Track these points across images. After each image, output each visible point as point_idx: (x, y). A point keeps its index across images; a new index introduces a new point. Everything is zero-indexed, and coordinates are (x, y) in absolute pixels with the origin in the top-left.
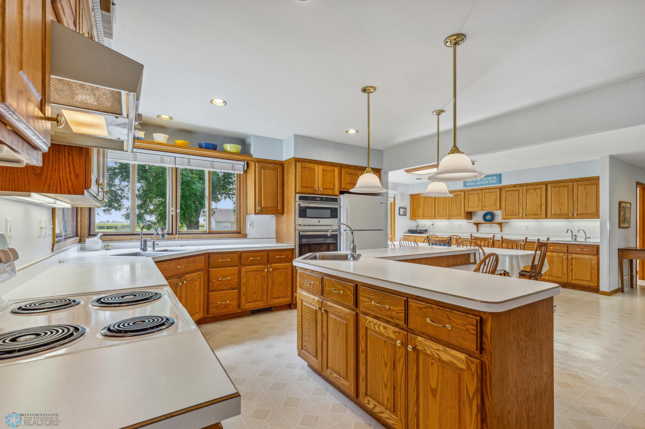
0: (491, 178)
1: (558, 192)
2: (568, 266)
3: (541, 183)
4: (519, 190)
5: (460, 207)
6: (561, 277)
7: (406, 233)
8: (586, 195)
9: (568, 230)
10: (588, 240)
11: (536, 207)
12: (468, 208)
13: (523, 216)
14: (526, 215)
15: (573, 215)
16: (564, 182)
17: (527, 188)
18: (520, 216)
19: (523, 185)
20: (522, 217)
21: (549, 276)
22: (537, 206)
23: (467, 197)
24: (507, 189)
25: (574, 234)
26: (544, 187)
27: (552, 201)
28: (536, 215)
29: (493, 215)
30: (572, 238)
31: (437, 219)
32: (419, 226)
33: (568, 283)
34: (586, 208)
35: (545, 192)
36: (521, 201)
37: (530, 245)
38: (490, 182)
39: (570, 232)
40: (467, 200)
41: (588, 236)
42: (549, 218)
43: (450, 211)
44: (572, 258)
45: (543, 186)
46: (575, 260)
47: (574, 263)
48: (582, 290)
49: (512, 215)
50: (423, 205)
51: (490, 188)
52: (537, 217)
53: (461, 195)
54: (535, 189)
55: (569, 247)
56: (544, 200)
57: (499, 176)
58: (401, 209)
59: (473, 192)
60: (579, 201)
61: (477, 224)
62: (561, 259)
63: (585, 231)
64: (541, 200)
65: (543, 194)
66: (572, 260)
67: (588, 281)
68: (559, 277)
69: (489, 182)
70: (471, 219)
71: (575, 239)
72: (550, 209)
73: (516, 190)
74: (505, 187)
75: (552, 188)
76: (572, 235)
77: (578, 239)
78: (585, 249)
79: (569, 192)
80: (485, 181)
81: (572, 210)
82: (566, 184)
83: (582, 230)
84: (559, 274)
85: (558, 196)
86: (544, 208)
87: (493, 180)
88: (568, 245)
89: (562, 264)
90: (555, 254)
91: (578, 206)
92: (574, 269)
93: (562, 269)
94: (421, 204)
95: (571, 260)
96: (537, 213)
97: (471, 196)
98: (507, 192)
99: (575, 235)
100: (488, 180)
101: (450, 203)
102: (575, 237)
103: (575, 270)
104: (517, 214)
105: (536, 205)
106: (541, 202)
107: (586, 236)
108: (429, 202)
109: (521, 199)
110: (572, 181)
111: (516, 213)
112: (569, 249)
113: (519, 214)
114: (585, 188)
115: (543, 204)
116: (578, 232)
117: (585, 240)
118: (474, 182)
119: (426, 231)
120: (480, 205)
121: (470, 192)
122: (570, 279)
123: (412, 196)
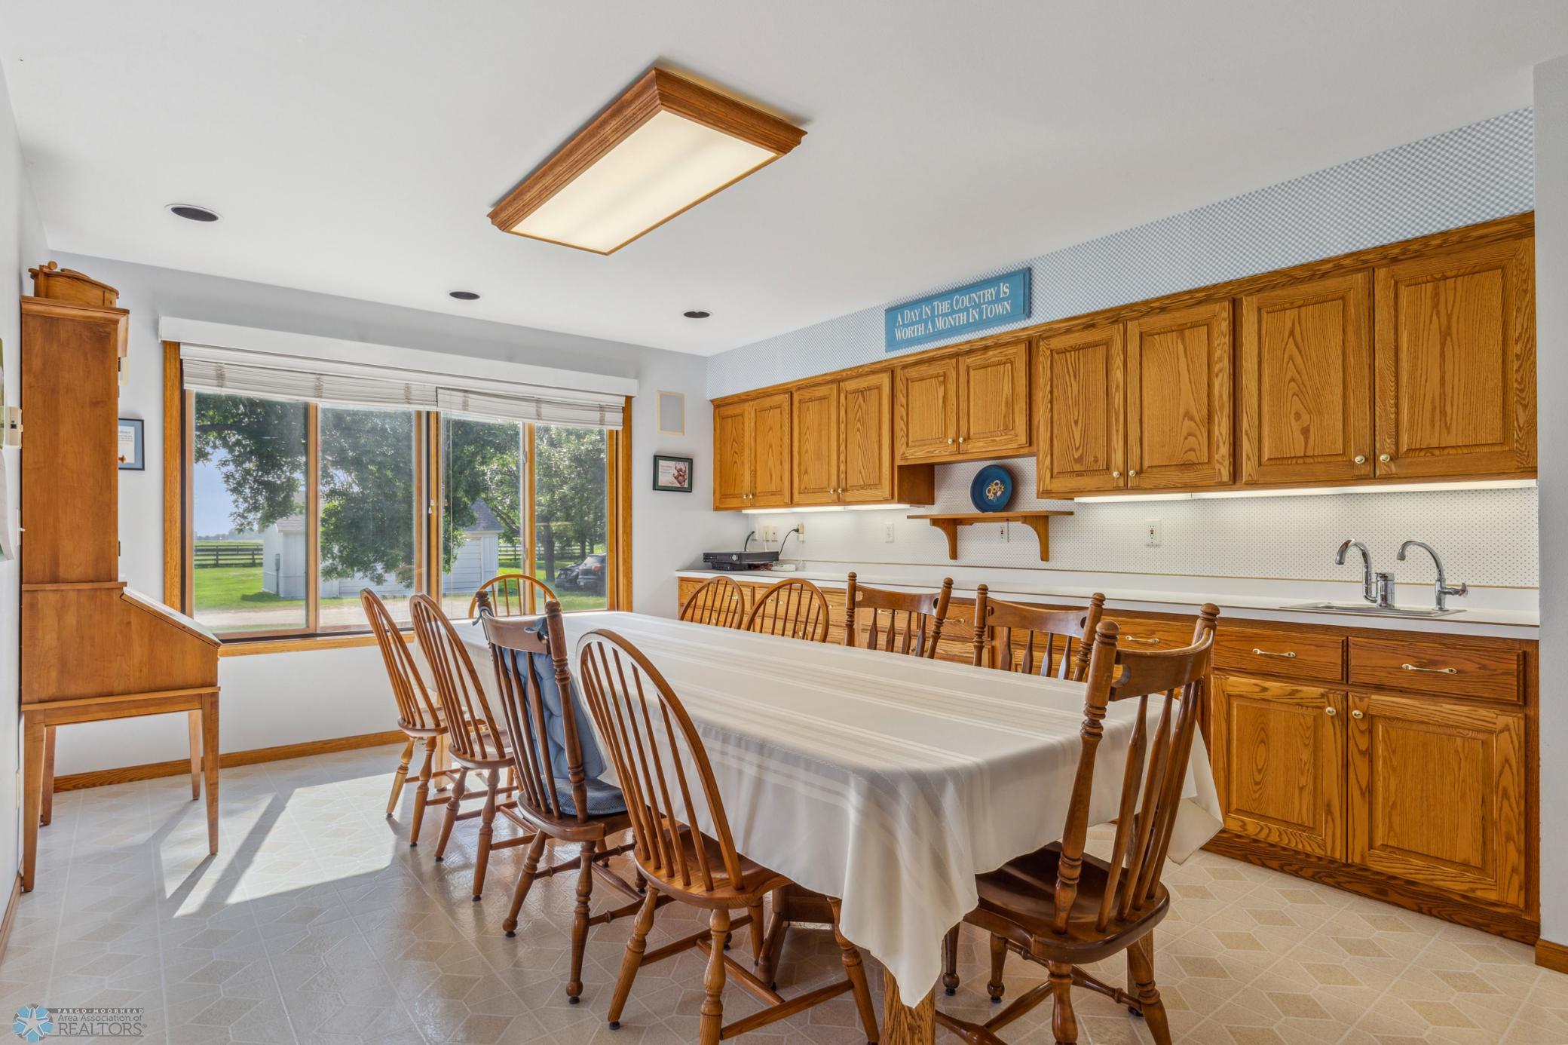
0: (989, 293)
1: (1292, 333)
2: (1346, 766)
3: (1207, 295)
4: (1107, 344)
5: (876, 446)
6: (1312, 830)
7: (691, 568)
8: (1445, 334)
9: (1346, 544)
10: (1451, 602)
11: (1187, 423)
12: (904, 446)
13: (1124, 474)
14: (1140, 472)
15: (1372, 459)
16: (1324, 275)
17: (1145, 329)
18: (1115, 474)
19: (1125, 313)
20: (1121, 483)
21: (1250, 814)
22: (1192, 419)
23: (901, 399)
24: (1057, 343)
25: (1376, 568)
26: (1222, 312)
27: (1266, 386)
28: (1186, 466)
29: (1012, 480)
30: (1368, 591)
31: (798, 505)
32: (757, 536)
33: (1347, 865)
34: (1443, 413)
35: (1227, 340)
36: (1118, 399)
37: (1152, 633)
38: (989, 312)
39: (1354, 554)
40: (900, 411)
41: (1452, 581)
42: (1252, 484)
43: (842, 467)
44: (1370, 718)
45: (1217, 307)
46: (1386, 732)
47: (1380, 750)
48: (1430, 914)
49: (1080, 474)
50: (753, 443)
51: (989, 343)
52: (1188, 477)
53: (879, 388)
54: (1181, 330)
55: (1351, 651)
56: (1221, 386)
57: (1024, 278)
58: (661, 463)
59: (923, 370)
60: (1404, 377)
61: (951, 526)
62: (1310, 721)
63: (1437, 551)
64: (1210, 385)
65: (1218, 353)
66: (1371, 732)
67: (1465, 865)
68: (1301, 827)
69: (981, 313)
70: (931, 501)
71: (1384, 598)
72: (1255, 434)
73: (1095, 345)
74: (1049, 331)
75: (1265, 315)
76: (1368, 575)
77: (1402, 600)
78: (1445, 664)
79: (1350, 330)
80: (967, 309)
81: (1368, 432)
82: (1332, 284)
83: (1423, 546)
84: (1301, 809)
85: (1291, 358)
86: (1222, 428)
87: (998, 300)
88: (1345, 639)
89: (1316, 749)
90: (1274, 686)
91: (1397, 405)
92: (1380, 785)
93: (1315, 778)
94: (746, 439)
95: (1364, 726)
96: (1191, 456)
97: (916, 388)
98: (1055, 356)
99: (1384, 577)
100: (977, 306)
101: (842, 426)
102: (1381, 583)
103: (1387, 789)
104: (1102, 465)
105: (1188, 415)
106: (1209, 395)
107: (1441, 579)
108: (771, 429)
109: (1118, 386)
110: (1363, 263)
111: (1096, 461)
112: (1353, 662)
113: (1108, 468)
114: (1436, 295)
115: (1221, 408)
116: (1402, 557)
117: (1439, 602)
118: (926, 322)
119: (774, 557)
120: (952, 431)
121: (913, 373)
122: (1360, 843)
123: (719, 405)
